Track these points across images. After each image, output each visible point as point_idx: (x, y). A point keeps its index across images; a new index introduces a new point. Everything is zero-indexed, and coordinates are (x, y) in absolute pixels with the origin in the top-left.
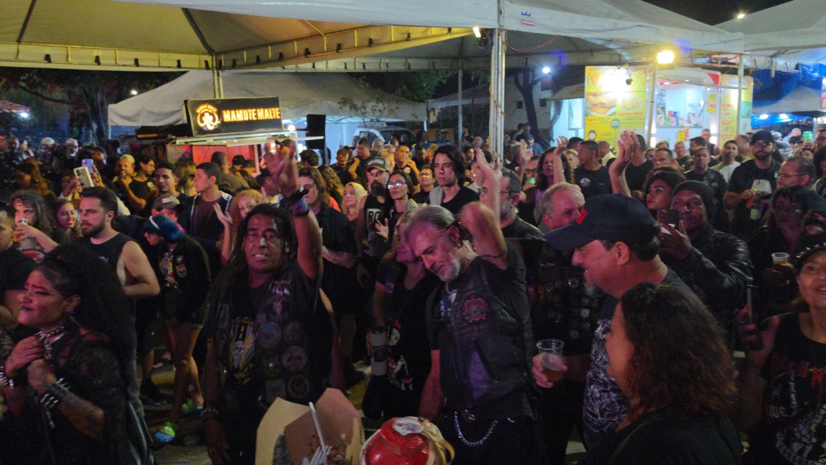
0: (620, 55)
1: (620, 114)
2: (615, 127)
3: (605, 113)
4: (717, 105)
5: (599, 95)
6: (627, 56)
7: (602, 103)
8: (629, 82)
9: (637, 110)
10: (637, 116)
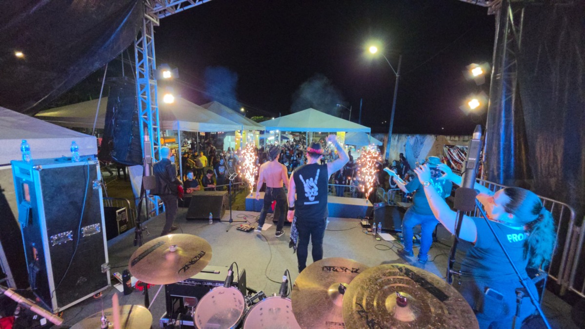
4: (255, 137)
5: (238, 136)
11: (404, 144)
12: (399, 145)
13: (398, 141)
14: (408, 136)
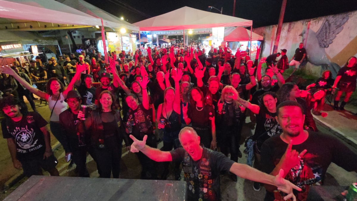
0: (112, 30)
1: (116, 44)
2: (115, 47)
3: (112, 44)
4: (131, 41)
5: (110, 39)
6: (114, 30)
7: (111, 41)
8: (116, 36)
9: (119, 43)
11: (299, 33)
12: (291, 34)
13: (289, 31)
14: (310, 21)
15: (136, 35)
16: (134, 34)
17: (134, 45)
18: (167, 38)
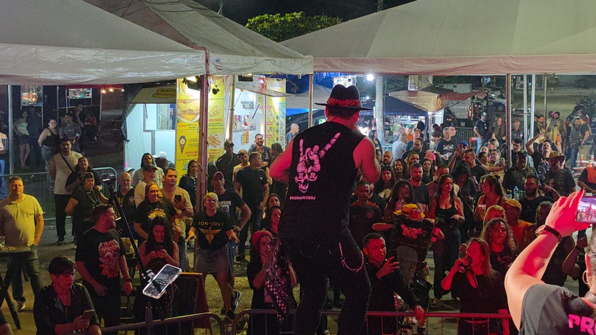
3: (192, 120)
5: (189, 103)
7: (190, 110)
8: (215, 92)
9: (217, 117)
10: (217, 122)
15: (285, 81)
16: (278, 76)
17: (275, 124)
18: (424, 86)
